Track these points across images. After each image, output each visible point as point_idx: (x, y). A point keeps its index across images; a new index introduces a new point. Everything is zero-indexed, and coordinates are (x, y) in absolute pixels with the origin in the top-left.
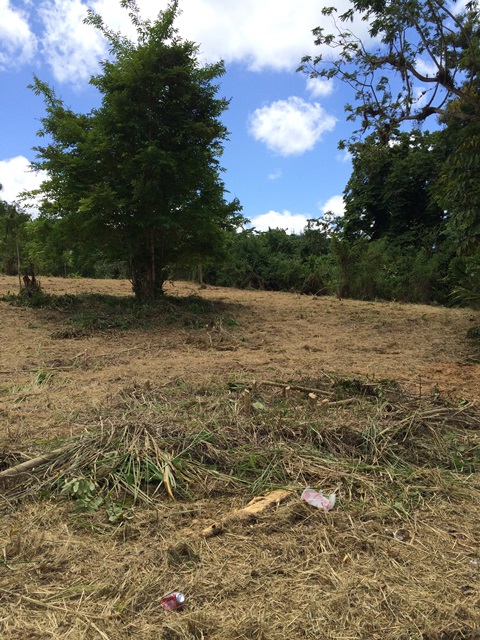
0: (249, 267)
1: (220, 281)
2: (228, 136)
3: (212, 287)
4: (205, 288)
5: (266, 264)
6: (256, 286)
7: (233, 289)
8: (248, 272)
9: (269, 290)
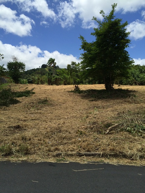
0: (133, 79)
1: (124, 83)
2: (130, 42)
3: (122, 85)
4: (120, 86)
5: (139, 77)
6: (136, 84)
7: (128, 85)
8: (133, 80)
9: (140, 85)
